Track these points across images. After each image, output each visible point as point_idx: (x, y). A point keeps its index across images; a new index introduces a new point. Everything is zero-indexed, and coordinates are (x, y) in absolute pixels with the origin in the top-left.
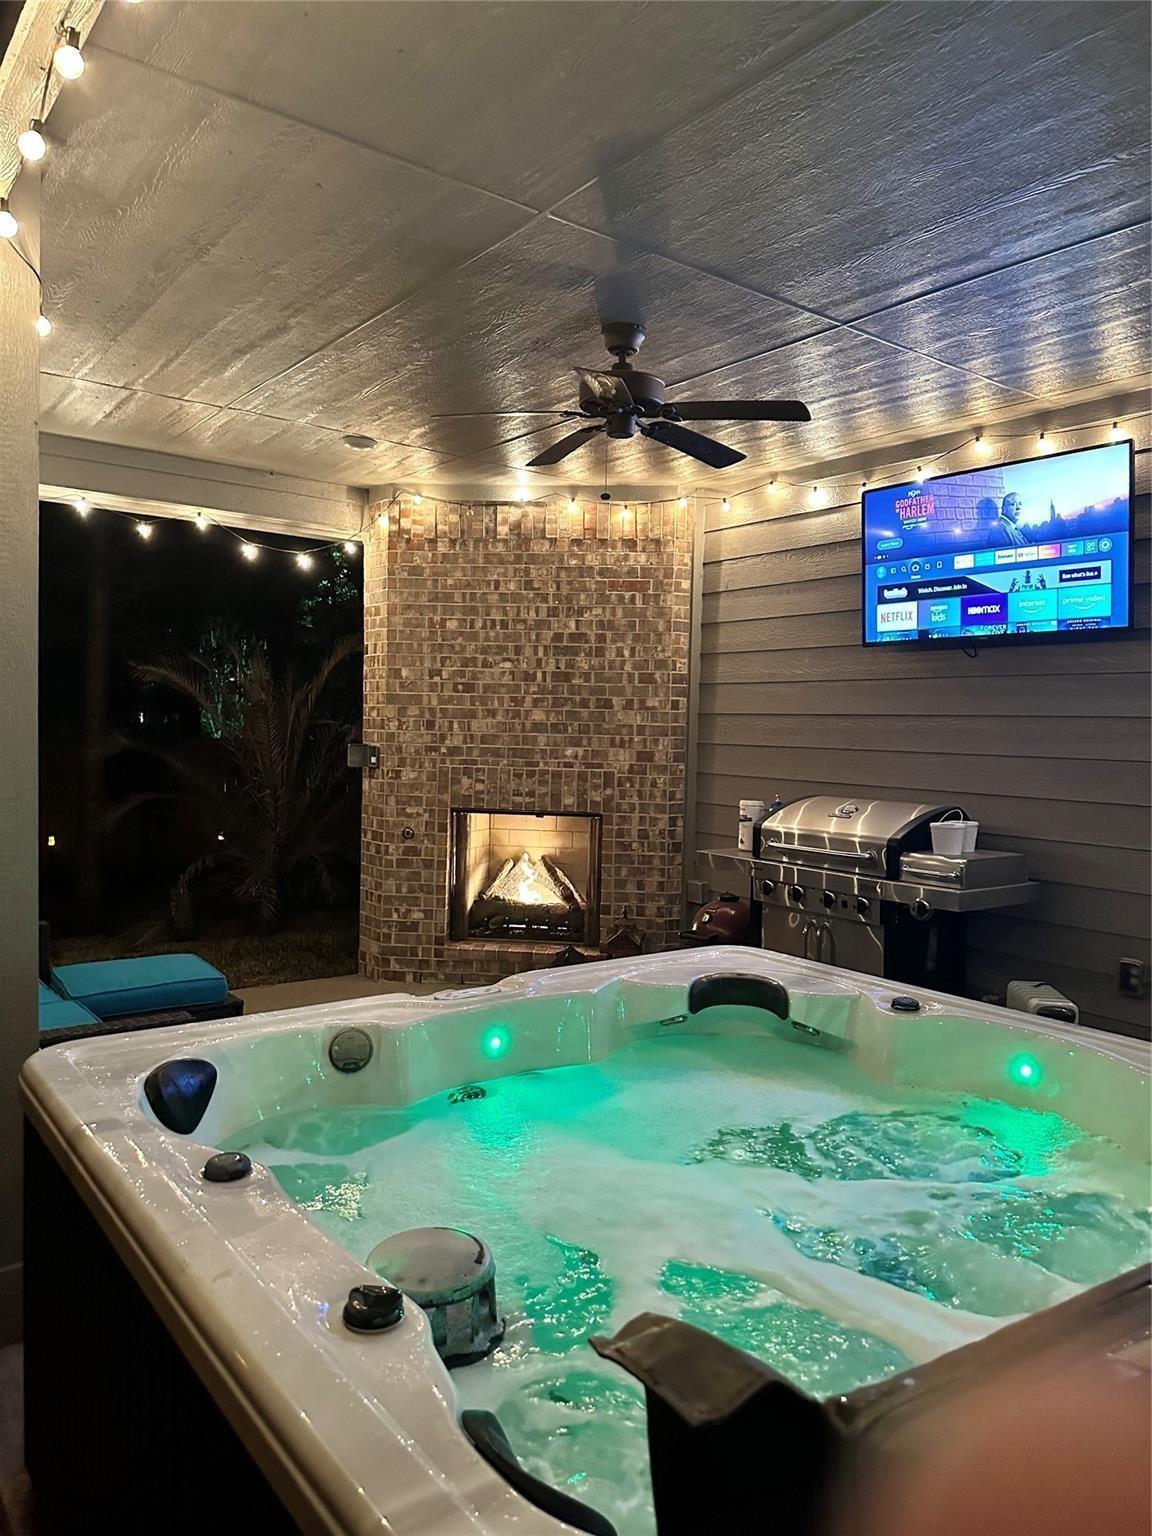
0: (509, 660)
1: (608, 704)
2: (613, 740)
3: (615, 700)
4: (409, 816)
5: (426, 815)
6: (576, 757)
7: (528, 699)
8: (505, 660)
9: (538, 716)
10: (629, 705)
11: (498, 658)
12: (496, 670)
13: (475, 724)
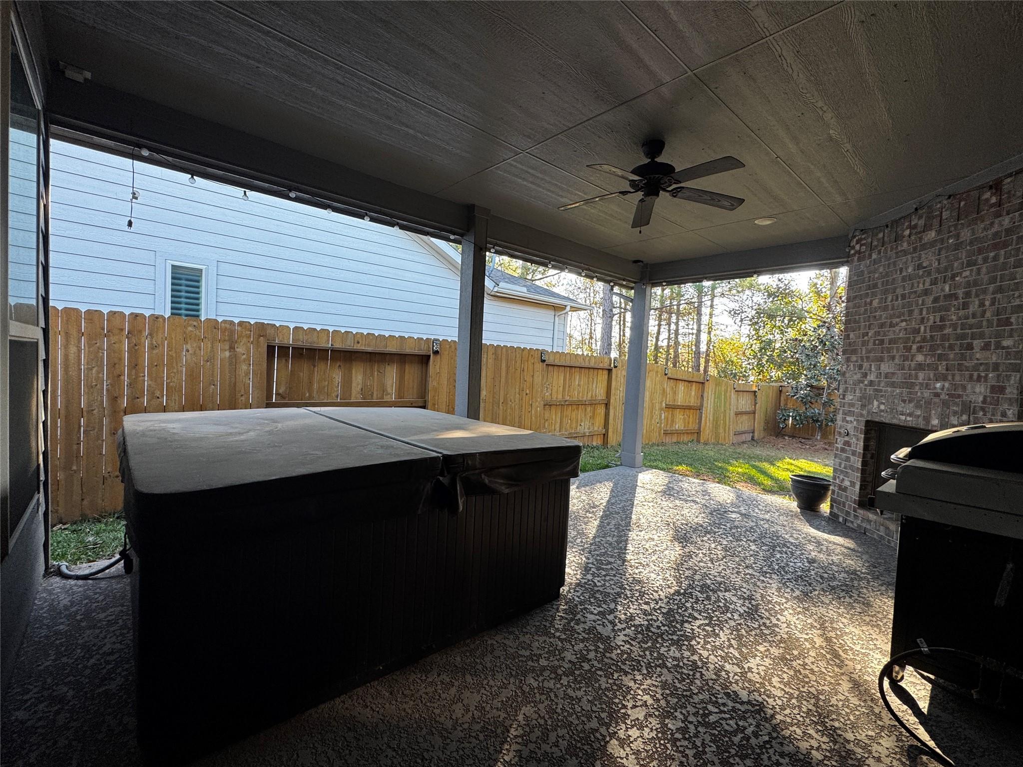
0: (906, 320)
1: (970, 347)
2: (971, 376)
3: (975, 342)
4: (847, 422)
5: (855, 422)
6: (943, 389)
7: (914, 347)
8: (902, 321)
9: (920, 358)
10: (986, 347)
11: (898, 320)
12: (897, 329)
13: (883, 366)
